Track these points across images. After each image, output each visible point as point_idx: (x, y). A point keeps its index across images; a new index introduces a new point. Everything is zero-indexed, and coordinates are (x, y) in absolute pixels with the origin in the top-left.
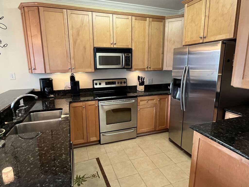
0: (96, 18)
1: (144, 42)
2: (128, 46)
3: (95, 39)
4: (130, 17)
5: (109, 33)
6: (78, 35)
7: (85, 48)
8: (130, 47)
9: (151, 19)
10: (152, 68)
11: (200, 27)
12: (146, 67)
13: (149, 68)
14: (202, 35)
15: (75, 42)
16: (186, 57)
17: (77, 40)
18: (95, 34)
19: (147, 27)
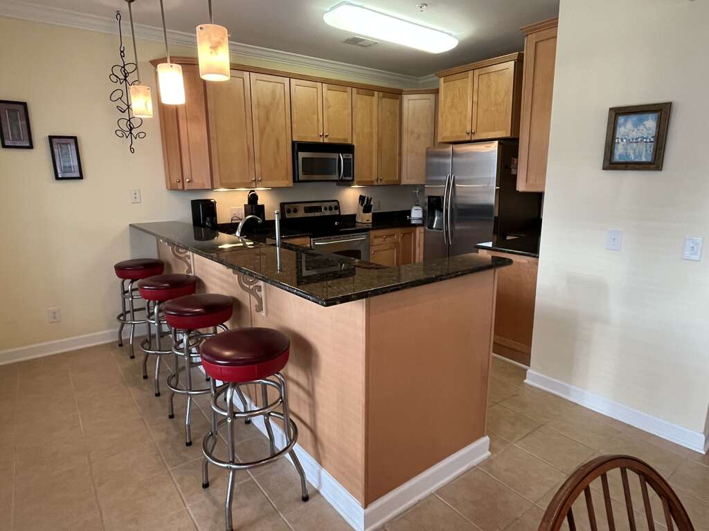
0: (295, 90)
1: (371, 135)
2: (346, 140)
3: (295, 126)
4: (349, 89)
5: (315, 116)
6: (268, 119)
7: (278, 142)
8: (349, 142)
9: (381, 94)
10: (384, 180)
11: (466, 116)
12: (374, 178)
13: (379, 180)
14: (469, 130)
15: (262, 132)
16: (450, 161)
17: (265, 128)
18: (294, 118)
19: (375, 107)
